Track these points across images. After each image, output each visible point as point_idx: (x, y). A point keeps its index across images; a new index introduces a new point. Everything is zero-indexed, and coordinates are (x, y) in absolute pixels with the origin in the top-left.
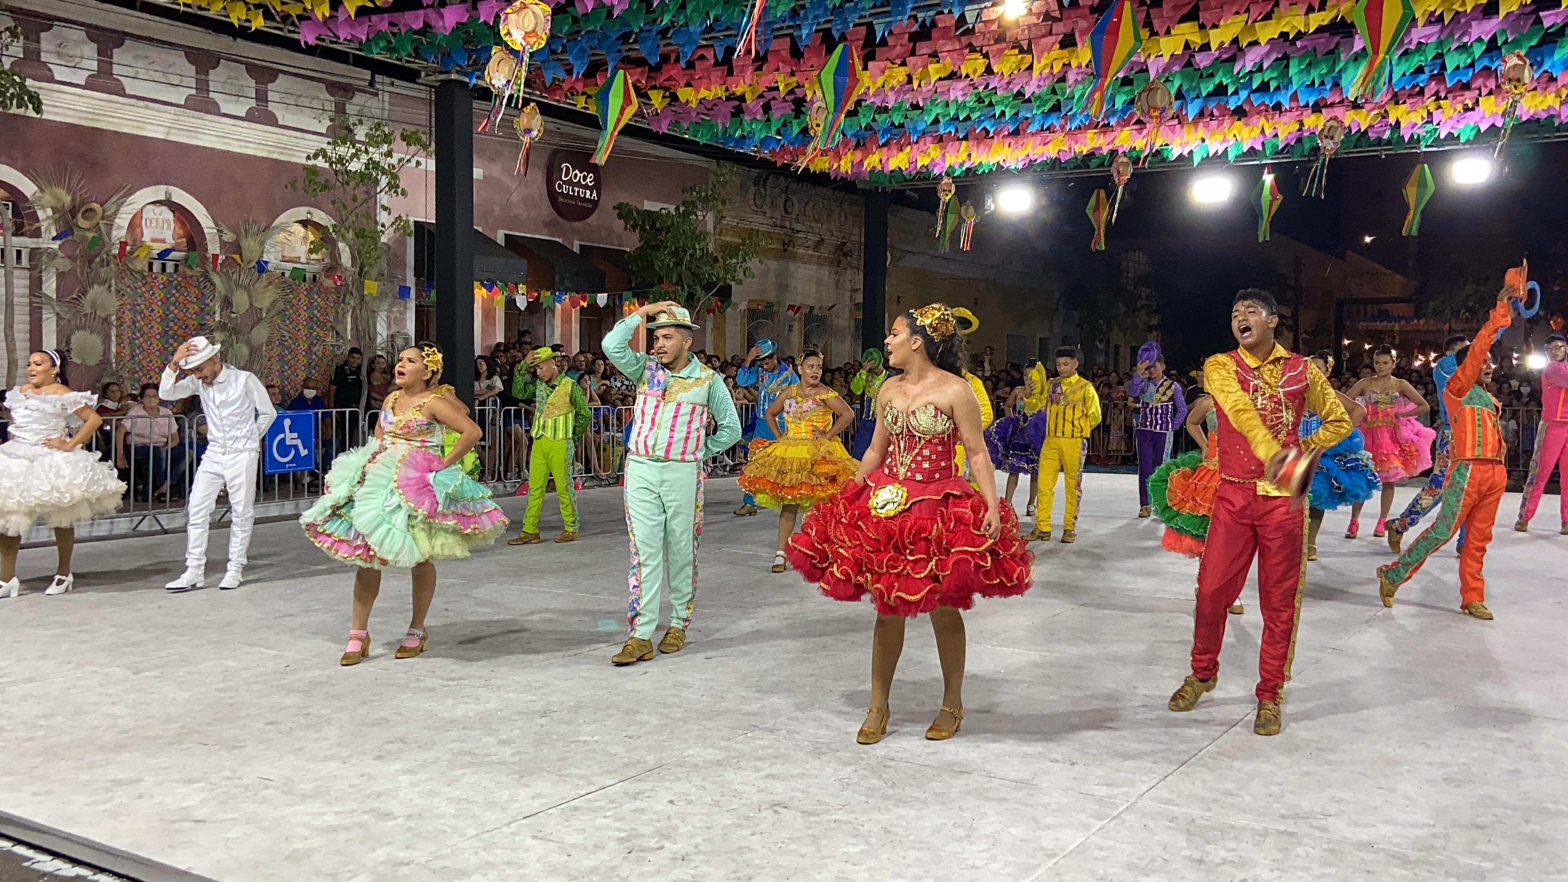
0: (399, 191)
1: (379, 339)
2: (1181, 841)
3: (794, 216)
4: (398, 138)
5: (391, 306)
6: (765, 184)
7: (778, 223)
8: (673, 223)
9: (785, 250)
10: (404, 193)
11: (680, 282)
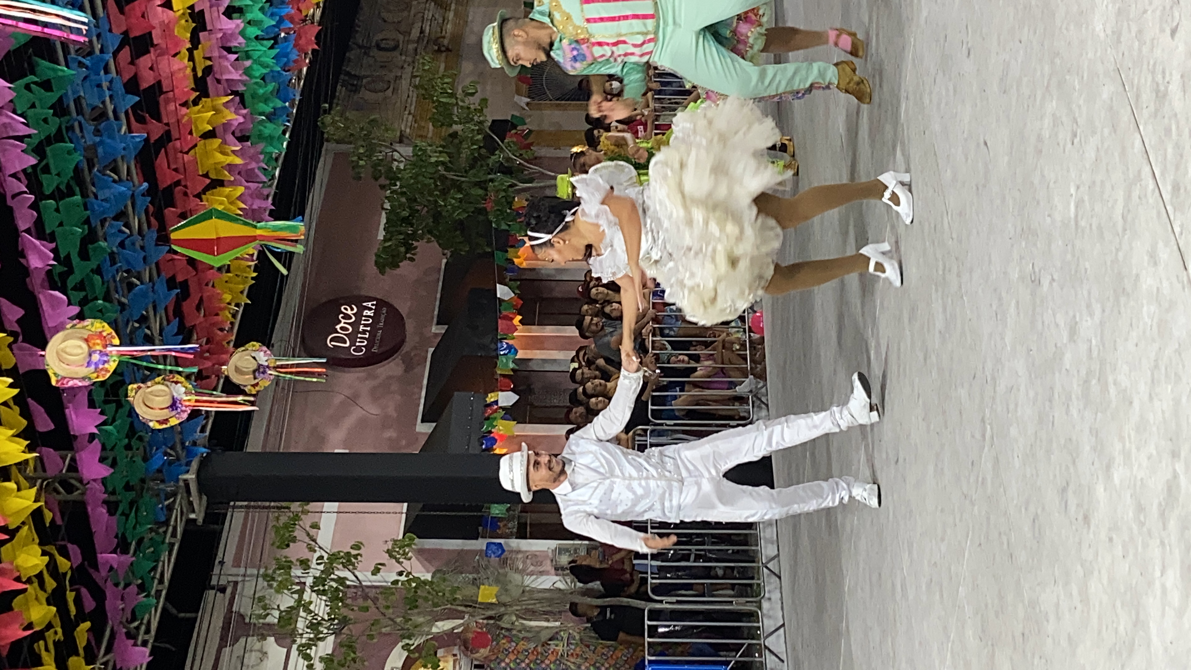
0: (354, 552)
1: (561, 585)
3: (401, 38)
4: (286, 552)
5: (517, 570)
6: (358, 78)
7: (409, 59)
8: (403, 194)
9: (448, 50)
10: (357, 546)
11: (482, 185)
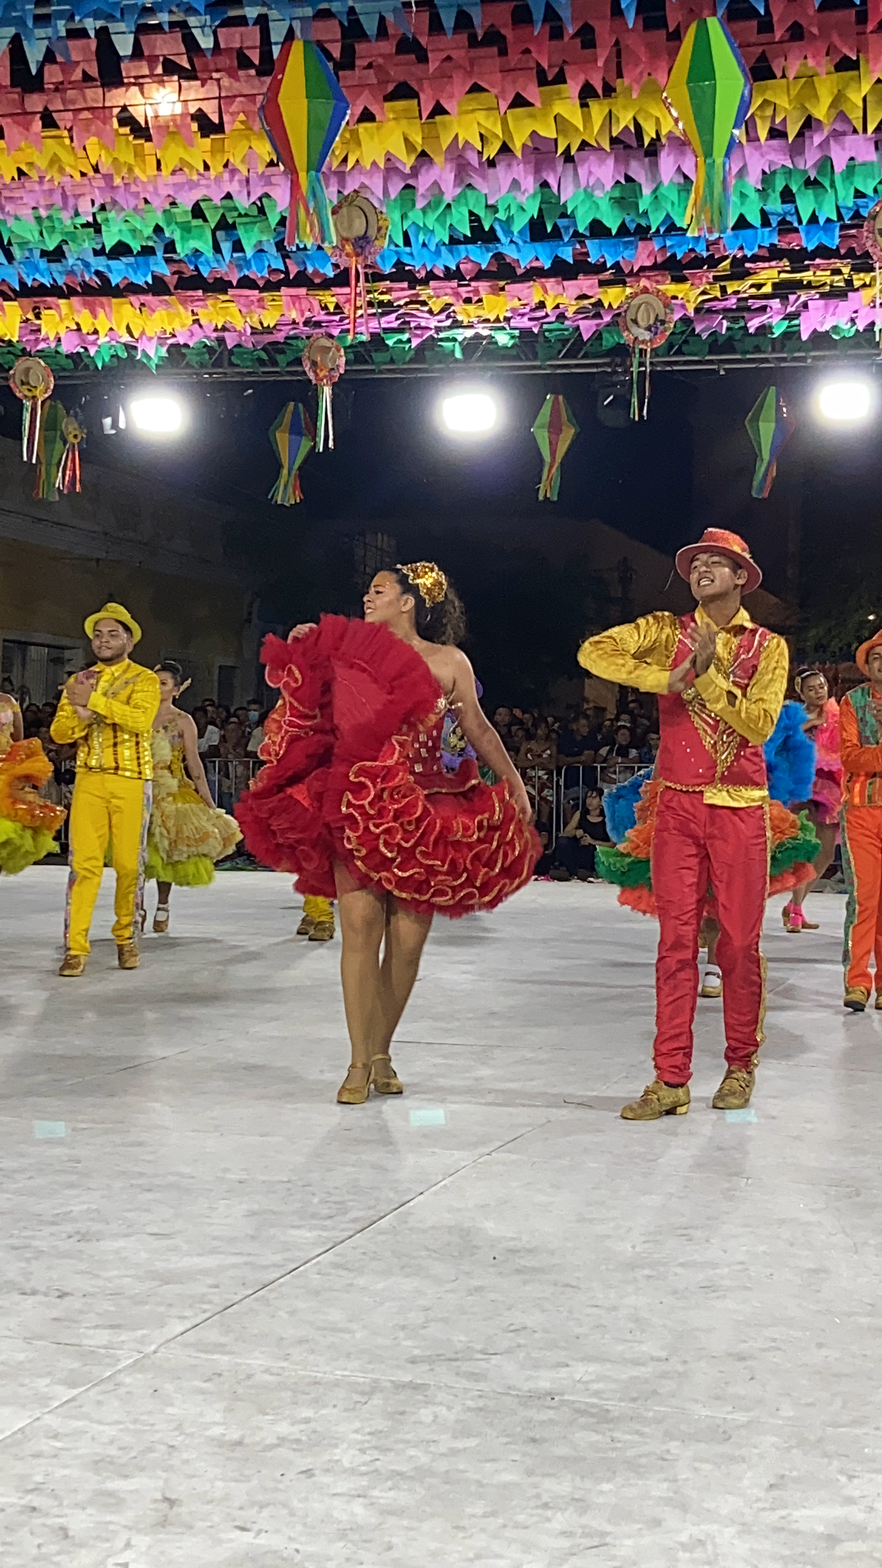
2: (214, 1413)
